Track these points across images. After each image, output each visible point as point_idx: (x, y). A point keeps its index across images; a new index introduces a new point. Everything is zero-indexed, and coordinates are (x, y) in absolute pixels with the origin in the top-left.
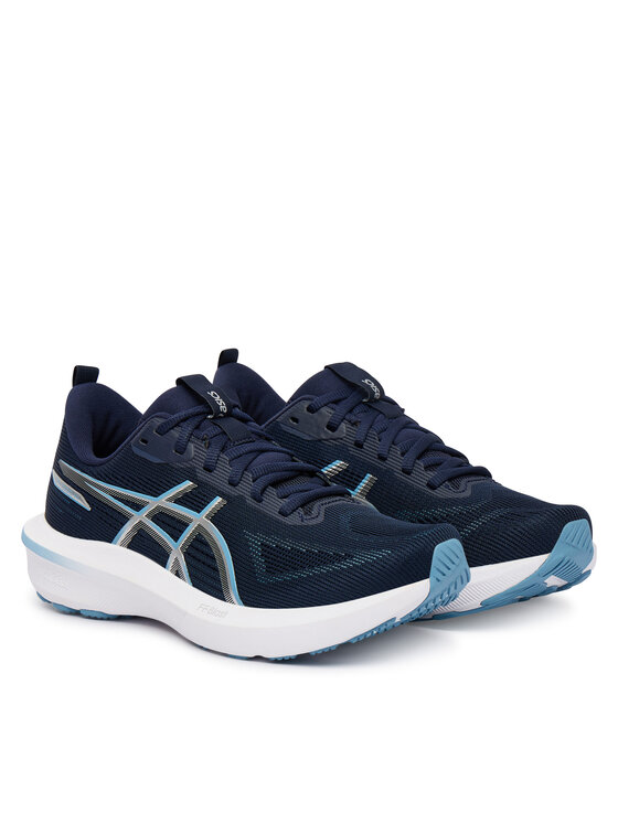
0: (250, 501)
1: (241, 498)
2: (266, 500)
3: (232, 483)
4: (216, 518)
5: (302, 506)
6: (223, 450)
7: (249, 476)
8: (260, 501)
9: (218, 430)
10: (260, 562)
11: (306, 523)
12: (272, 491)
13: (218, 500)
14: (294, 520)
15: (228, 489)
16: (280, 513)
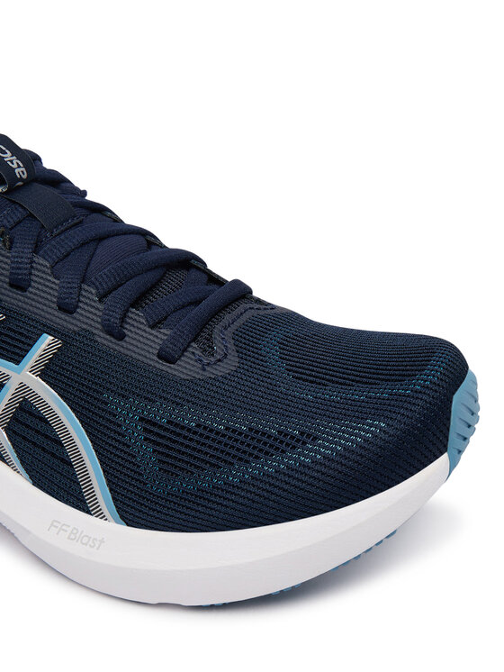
0: (104, 339)
1: (87, 335)
2: (129, 330)
3: (67, 308)
4: (48, 372)
5: (194, 340)
6: (36, 251)
7: (90, 293)
8: (121, 337)
9: (19, 214)
10: (145, 454)
11: (212, 372)
12: (136, 316)
13: (46, 340)
14: (186, 368)
15: (61, 319)
16: (159, 356)
